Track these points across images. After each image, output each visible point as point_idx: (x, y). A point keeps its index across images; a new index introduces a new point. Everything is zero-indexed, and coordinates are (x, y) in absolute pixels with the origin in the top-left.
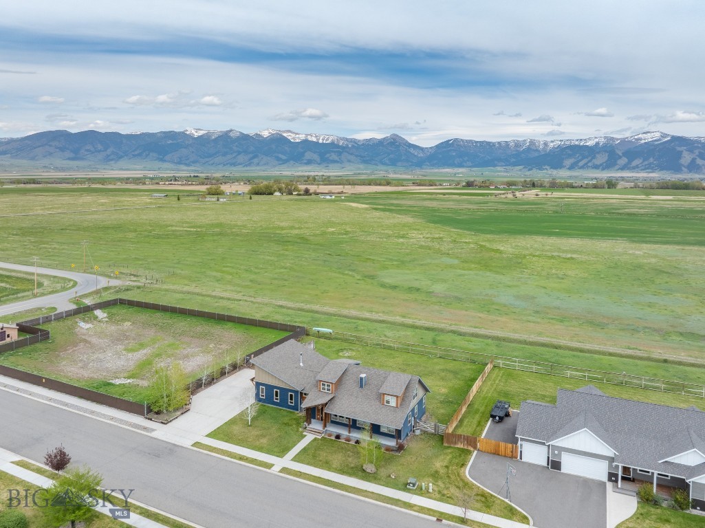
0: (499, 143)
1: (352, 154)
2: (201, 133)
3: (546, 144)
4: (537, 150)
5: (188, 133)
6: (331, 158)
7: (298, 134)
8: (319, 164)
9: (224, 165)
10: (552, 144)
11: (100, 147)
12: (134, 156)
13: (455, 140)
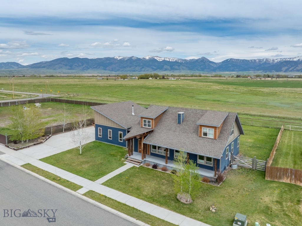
0: (251, 60)
1: (184, 66)
2: (121, 58)
3: (273, 60)
4: (269, 63)
5: (115, 58)
6: (175, 68)
7: (161, 58)
8: (170, 70)
9: (130, 71)
10: (276, 61)
11: (80, 64)
12: (94, 68)
13: (231, 59)
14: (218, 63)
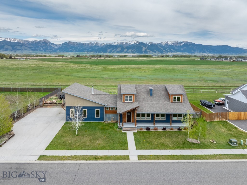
0: (85, 43)
1: (27, 47)
4: (98, 46)
7: (1, 38)
8: (12, 50)
10: (103, 44)
13: (69, 42)
14: (58, 45)
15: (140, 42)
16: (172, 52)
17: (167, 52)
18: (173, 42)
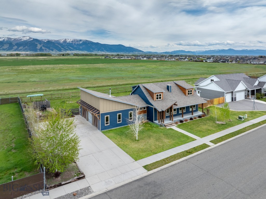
15: (33, 39)
16: (71, 50)
17: (66, 50)
18: (72, 40)
